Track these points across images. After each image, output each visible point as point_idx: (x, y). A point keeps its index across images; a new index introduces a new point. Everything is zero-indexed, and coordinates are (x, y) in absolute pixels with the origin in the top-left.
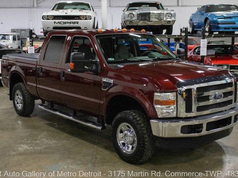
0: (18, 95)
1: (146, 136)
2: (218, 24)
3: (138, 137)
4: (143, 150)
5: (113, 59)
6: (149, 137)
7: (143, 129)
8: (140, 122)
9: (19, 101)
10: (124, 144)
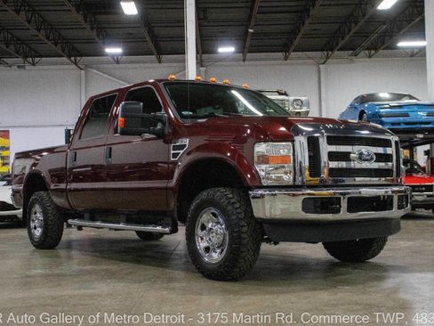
0: (35, 213)
1: (243, 223)
2: (381, 116)
3: (231, 235)
4: (239, 248)
5: (191, 113)
6: (248, 225)
7: (239, 210)
8: (233, 200)
9: (36, 223)
10: (207, 249)
